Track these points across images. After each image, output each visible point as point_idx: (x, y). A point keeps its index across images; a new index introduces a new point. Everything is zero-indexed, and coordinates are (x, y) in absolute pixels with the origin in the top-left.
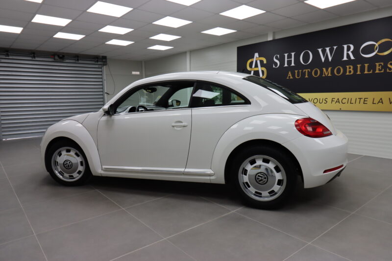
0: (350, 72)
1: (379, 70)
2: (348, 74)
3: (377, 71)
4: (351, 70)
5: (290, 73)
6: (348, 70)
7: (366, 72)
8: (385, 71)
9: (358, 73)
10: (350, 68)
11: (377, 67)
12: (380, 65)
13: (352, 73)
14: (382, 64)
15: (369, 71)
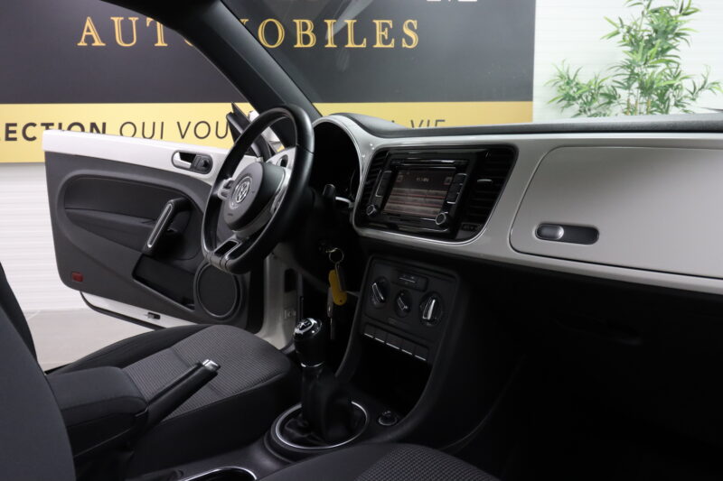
0: (306, 39)
1: (385, 42)
2: (299, 45)
3: (379, 45)
4: (309, 32)
5: (89, 23)
6: (299, 33)
7: (351, 44)
8: (398, 43)
9: (330, 45)
10: (305, 27)
11: (379, 33)
12: (384, 26)
13: (311, 45)
14: (390, 22)
15: (357, 41)
